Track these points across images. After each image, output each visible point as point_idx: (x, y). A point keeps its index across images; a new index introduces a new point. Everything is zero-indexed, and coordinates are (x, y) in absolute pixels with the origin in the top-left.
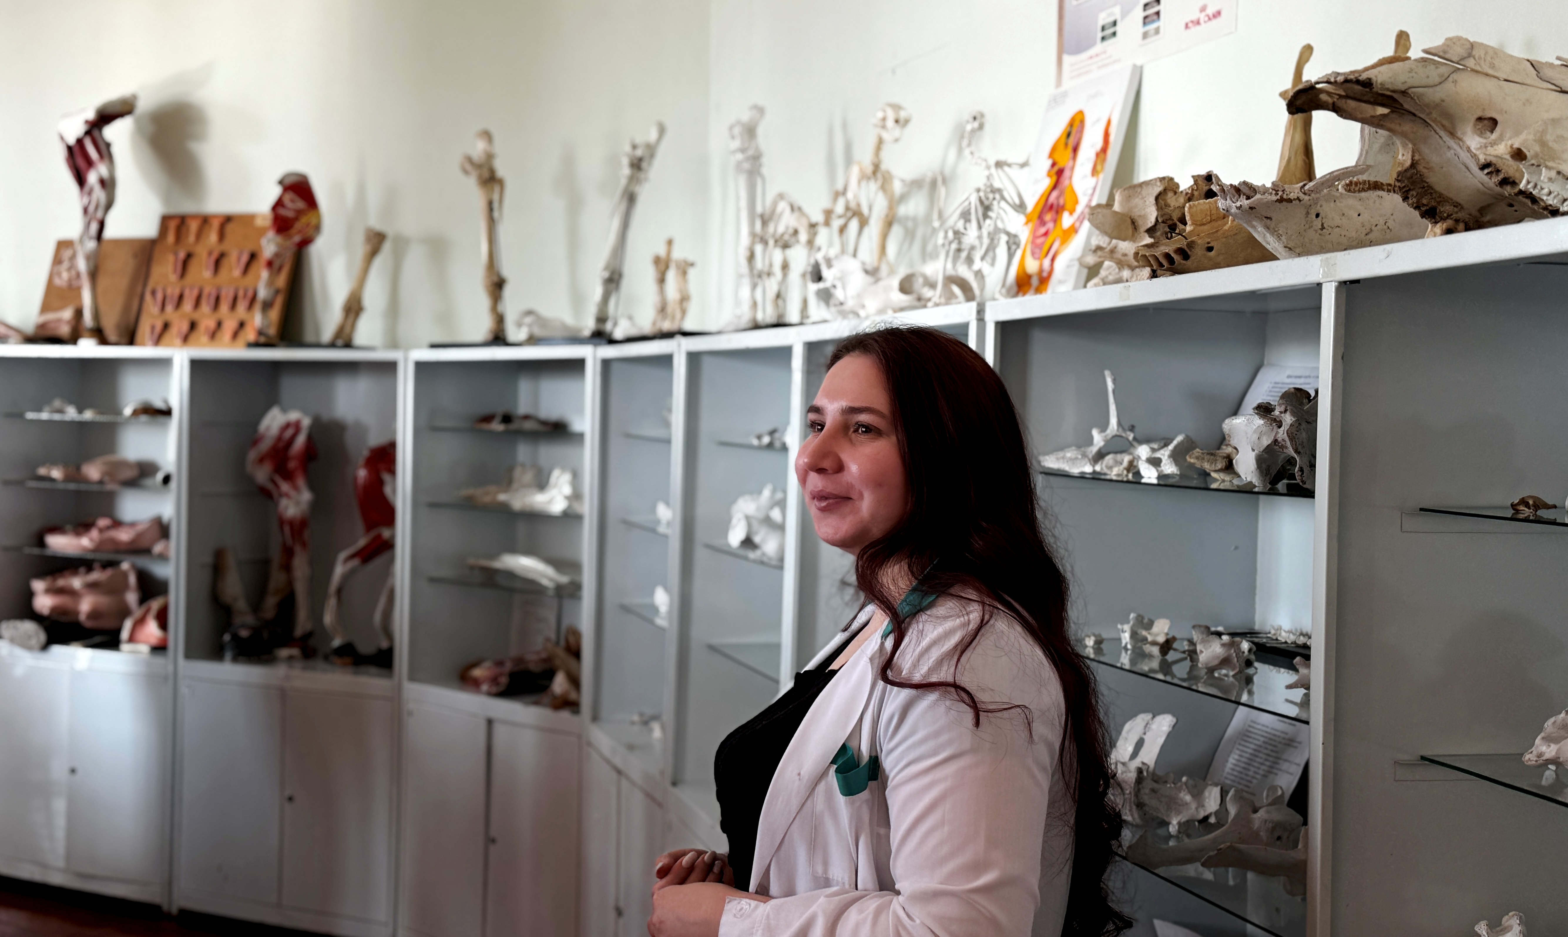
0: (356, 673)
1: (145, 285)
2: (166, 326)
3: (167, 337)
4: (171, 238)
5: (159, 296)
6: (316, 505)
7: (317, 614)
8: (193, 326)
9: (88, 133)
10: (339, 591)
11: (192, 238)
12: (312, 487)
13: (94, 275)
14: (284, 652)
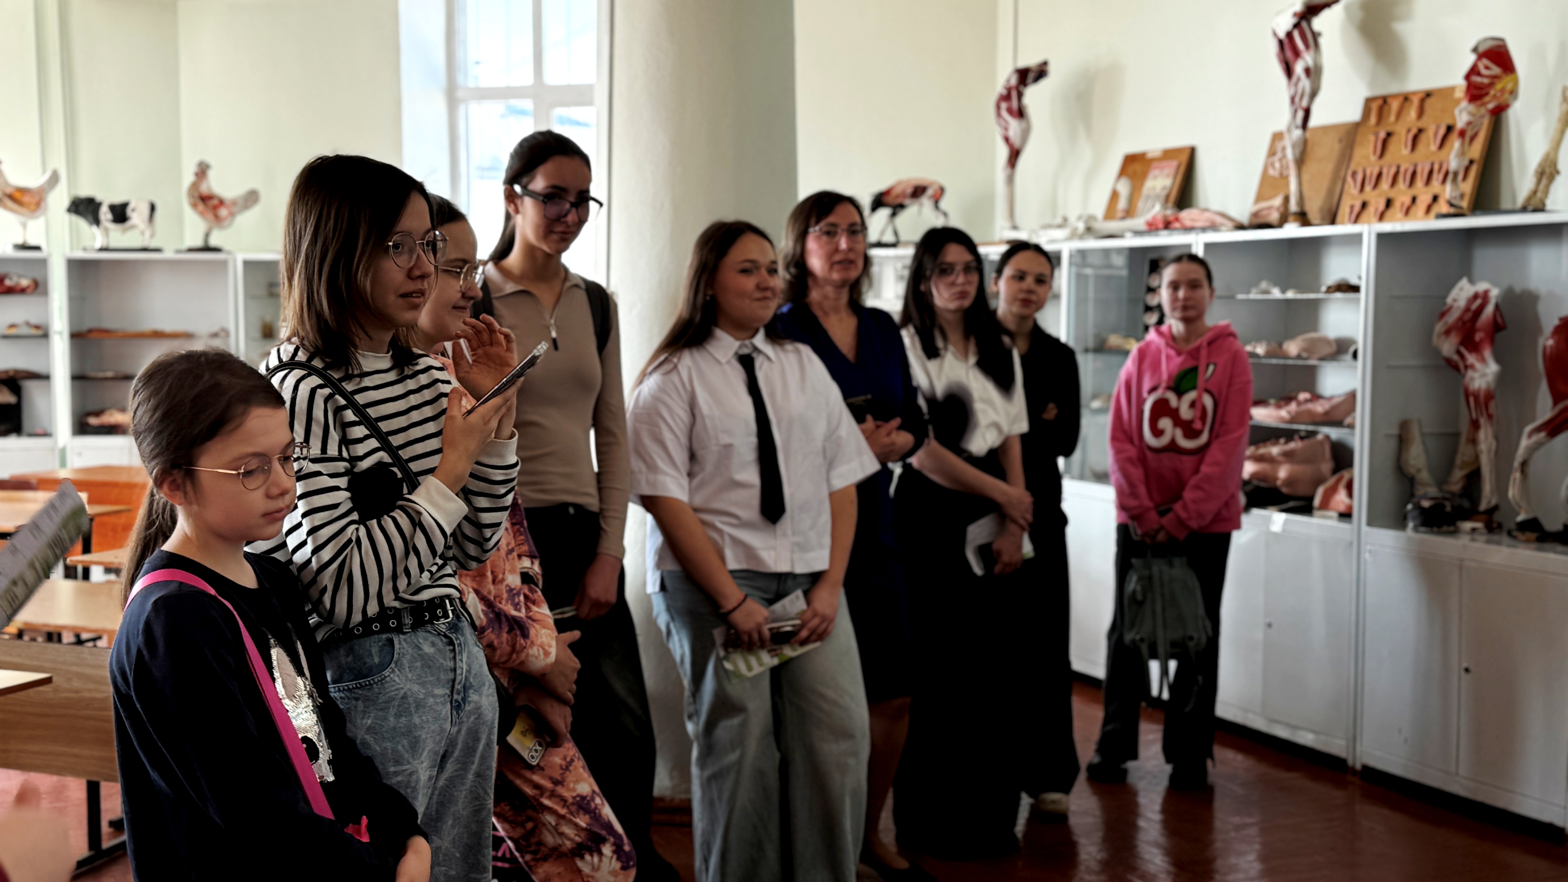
0: (1539, 549)
1: (1348, 167)
2: (1364, 205)
3: (1365, 215)
4: (1373, 120)
5: (1359, 177)
6: (1501, 378)
7: (1501, 487)
8: (1389, 203)
9: (1297, 26)
10: (1524, 464)
11: (1392, 118)
12: (1498, 360)
13: (1300, 162)
14: (1468, 525)
